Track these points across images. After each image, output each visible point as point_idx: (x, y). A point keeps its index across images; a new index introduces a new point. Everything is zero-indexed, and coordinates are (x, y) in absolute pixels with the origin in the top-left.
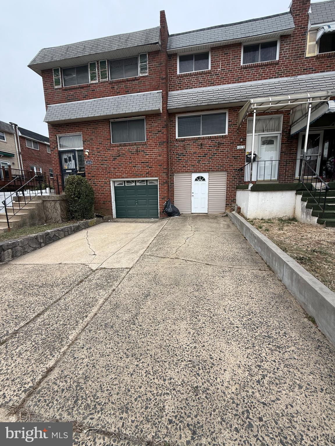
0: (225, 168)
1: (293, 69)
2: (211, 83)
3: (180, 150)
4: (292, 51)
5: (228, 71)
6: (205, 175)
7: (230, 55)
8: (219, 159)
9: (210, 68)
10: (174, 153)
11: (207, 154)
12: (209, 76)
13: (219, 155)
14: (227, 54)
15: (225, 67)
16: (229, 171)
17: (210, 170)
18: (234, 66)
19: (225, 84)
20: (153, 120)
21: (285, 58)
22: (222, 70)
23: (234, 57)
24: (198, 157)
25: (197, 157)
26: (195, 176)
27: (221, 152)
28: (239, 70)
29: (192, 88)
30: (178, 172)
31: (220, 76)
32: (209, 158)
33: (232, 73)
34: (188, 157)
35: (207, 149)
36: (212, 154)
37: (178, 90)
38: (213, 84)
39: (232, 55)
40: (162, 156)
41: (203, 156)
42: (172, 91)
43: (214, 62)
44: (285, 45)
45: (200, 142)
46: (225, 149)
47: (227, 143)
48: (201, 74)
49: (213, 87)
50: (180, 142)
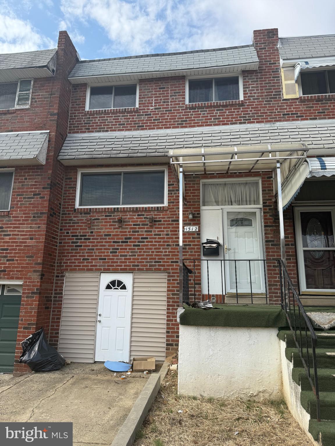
0: (164, 266)
1: (267, 113)
2: (138, 126)
3: (81, 229)
4: (261, 90)
5: (166, 111)
6: (127, 279)
7: (168, 91)
8: (151, 249)
9: (137, 106)
10: (68, 233)
11: (130, 238)
12: (135, 115)
13: (152, 242)
14: (164, 88)
15: (161, 105)
16: (171, 271)
17: (134, 269)
18: (175, 104)
19: (161, 128)
20: (28, 176)
21: (252, 98)
22: (155, 109)
23: (174, 93)
24: (114, 242)
25: (110, 242)
26: (106, 278)
27: (155, 235)
28: (182, 110)
29: (107, 131)
30: (73, 270)
31: (153, 117)
32: (134, 246)
33: (171, 113)
34: (94, 242)
35: (131, 228)
36: (139, 238)
37: (85, 132)
38: (141, 128)
39: (171, 90)
40: (36, 239)
41: (122, 242)
42: (74, 133)
43: (143, 98)
44: (250, 83)
45: (117, 216)
46: (163, 231)
47: (166, 221)
48: (123, 112)
49: (142, 131)
50: (81, 214)
